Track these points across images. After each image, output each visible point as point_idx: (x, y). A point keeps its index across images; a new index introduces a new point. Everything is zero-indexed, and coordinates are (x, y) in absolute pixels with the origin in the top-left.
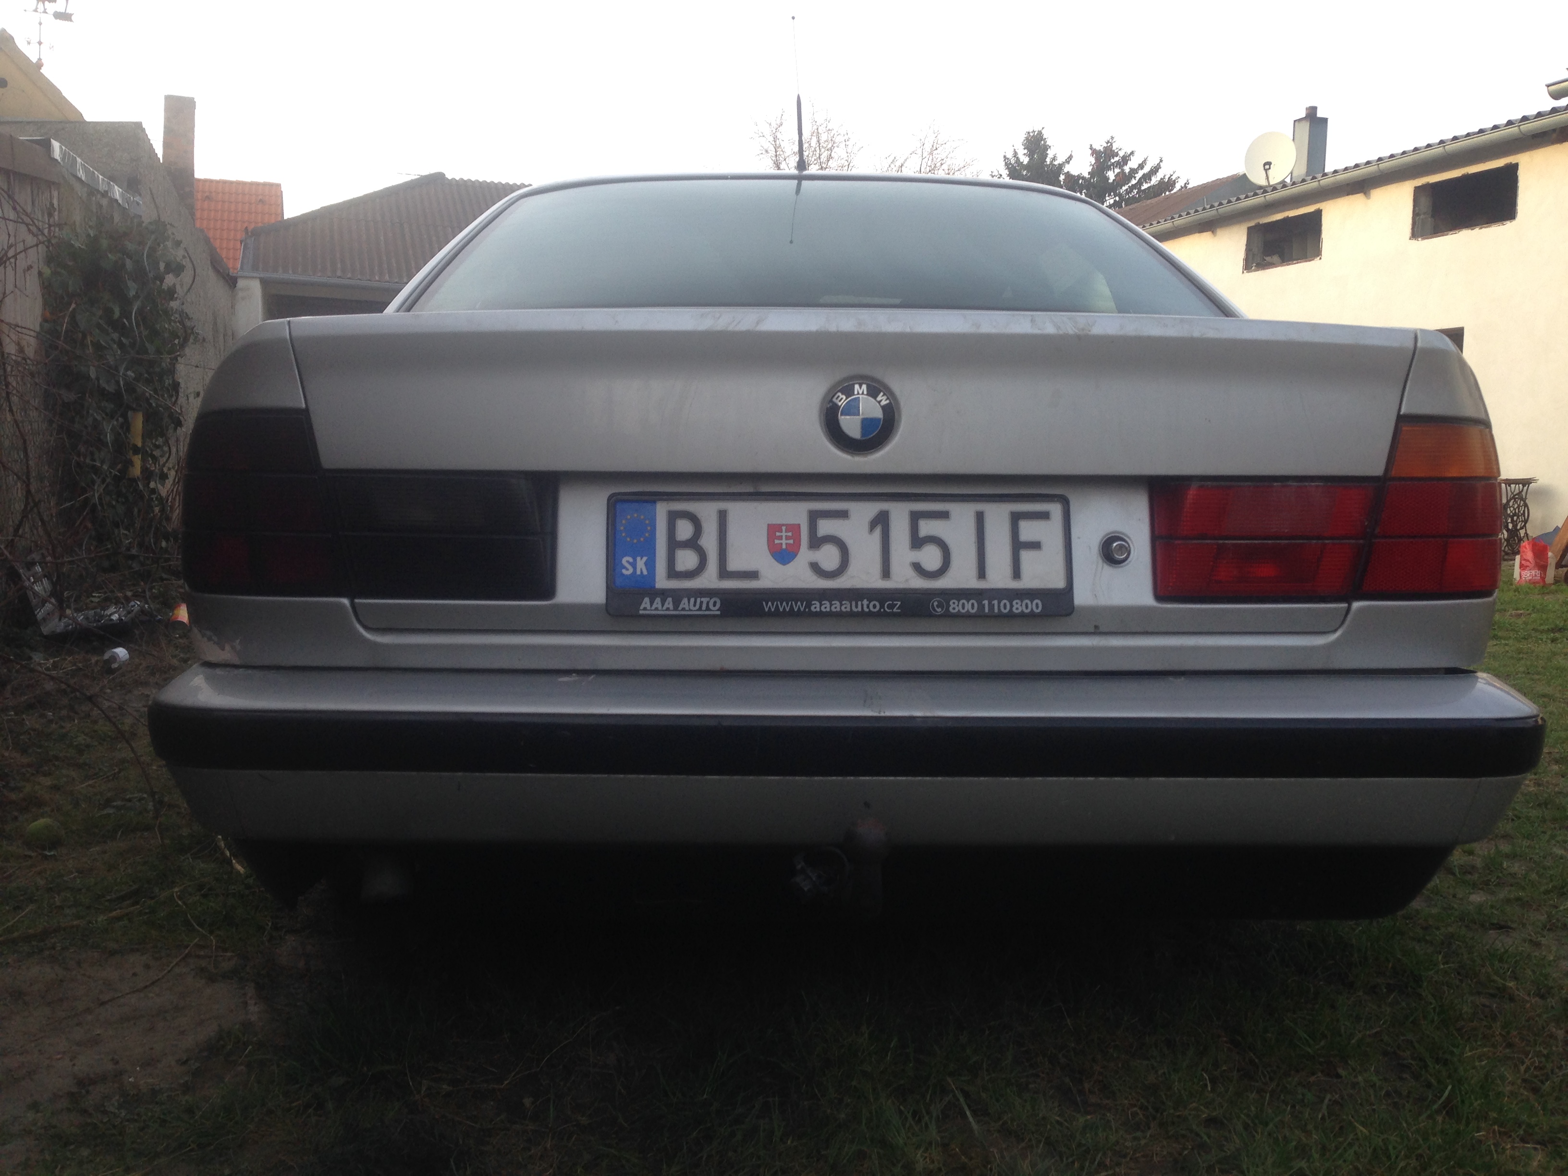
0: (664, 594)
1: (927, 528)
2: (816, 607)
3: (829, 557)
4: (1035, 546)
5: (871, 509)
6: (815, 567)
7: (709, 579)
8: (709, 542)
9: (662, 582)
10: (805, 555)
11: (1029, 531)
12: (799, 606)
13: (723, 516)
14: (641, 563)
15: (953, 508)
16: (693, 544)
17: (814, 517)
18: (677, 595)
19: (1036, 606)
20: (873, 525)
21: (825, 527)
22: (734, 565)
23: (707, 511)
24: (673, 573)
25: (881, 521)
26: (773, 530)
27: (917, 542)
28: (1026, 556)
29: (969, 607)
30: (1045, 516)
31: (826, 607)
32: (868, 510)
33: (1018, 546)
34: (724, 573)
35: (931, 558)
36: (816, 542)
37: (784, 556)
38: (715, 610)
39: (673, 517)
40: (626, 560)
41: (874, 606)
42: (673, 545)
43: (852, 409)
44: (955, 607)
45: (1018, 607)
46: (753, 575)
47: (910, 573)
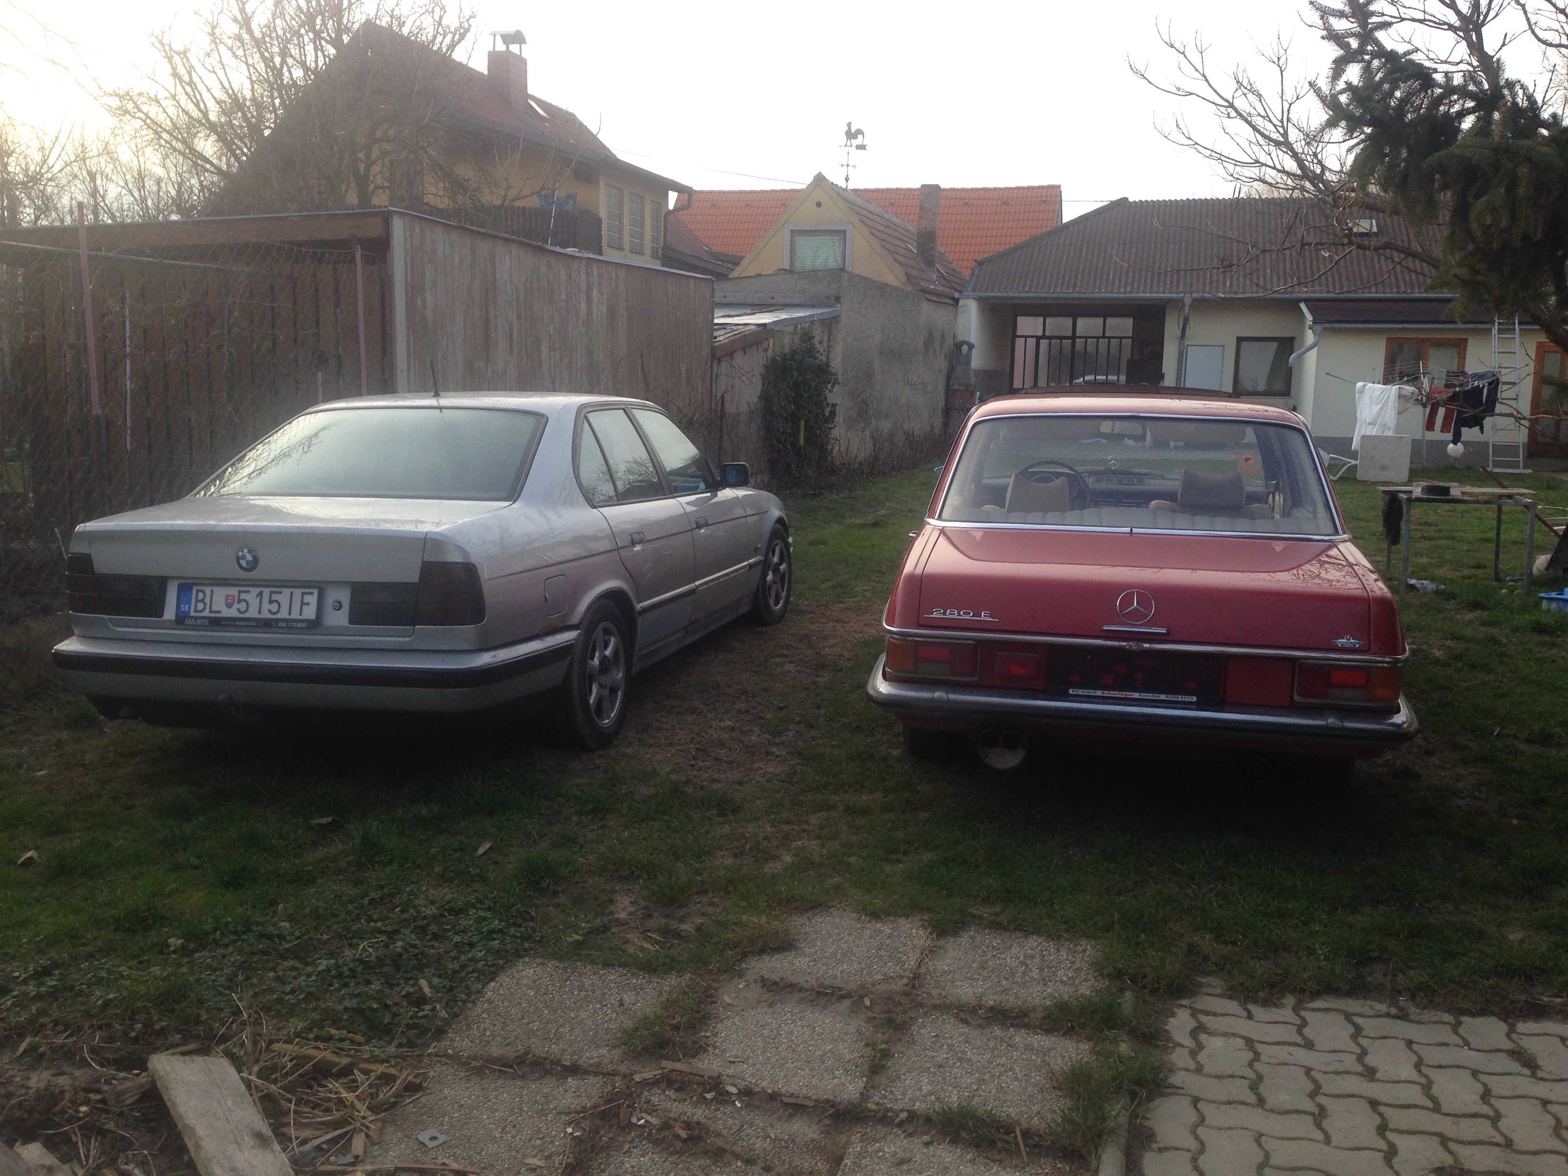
0: (192, 617)
1: (275, 597)
2: (237, 623)
3: (243, 607)
4: (308, 604)
5: (258, 590)
6: (238, 610)
7: (206, 613)
8: (207, 600)
9: (192, 614)
10: (236, 606)
11: (307, 599)
12: (232, 623)
13: (212, 591)
14: (187, 607)
15: (283, 590)
16: (203, 601)
17: (240, 592)
18: (196, 618)
19: (305, 625)
20: (257, 596)
21: (243, 596)
22: (214, 609)
23: (208, 590)
24: (196, 611)
25: (260, 594)
26: (227, 596)
27: (271, 602)
28: (304, 607)
29: (284, 625)
30: (312, 594)
31: (240, 623)
32: (255, 591)
33: (303, 604)
34: (211, 611)
35: (274, 608)
36: (239, 601)
37: (229, 606)
38: (207, 623)
39: (198, 591)
40: (182, 606)
41: (254, 624)
42: (197, 601)
43: (244, 557)
44: (280, 624)
45: (299, 625)
46: (220, 612)
47: (267, 612)
